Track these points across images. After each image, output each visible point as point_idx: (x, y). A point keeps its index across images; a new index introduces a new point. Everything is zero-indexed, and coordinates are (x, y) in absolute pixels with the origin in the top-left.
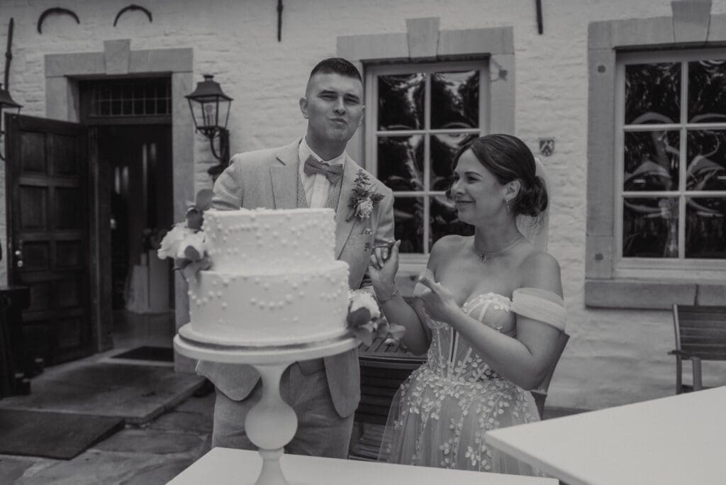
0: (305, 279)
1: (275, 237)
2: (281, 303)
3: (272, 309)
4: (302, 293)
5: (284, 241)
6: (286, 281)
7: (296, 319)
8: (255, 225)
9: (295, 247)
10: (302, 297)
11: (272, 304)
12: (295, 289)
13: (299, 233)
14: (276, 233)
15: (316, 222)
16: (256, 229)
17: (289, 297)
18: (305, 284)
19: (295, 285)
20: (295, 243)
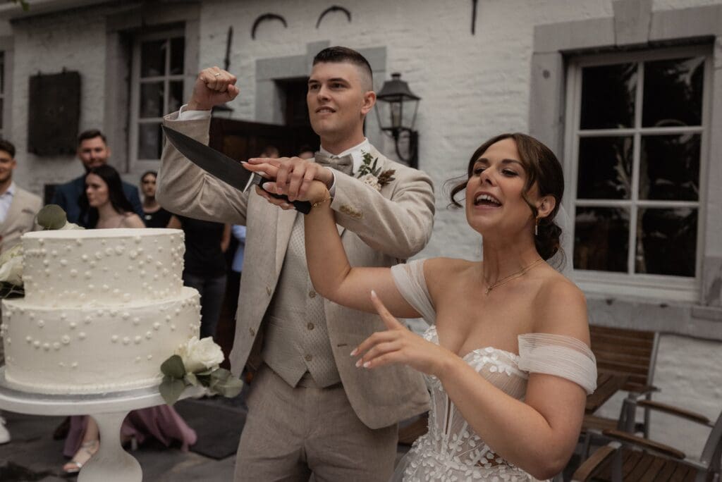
0: (88, 318)
1: (64, 266)
2: (56, 344)
3: (47, 350)
4: (82, 334)
5: (74, 271)
6: (62, 319)
7: (75, 364)
8: (44, 250)
9: (88, 278)
10: (82, 339)
11: (47, 345)
12: (73, 328)
13: (93, 262)
14: (64, 261)
15: (119, 248)
16: (44, 255)
17: (66, 338)
18: (88, 323)
19: (73, 324)
20: (88, 273)
